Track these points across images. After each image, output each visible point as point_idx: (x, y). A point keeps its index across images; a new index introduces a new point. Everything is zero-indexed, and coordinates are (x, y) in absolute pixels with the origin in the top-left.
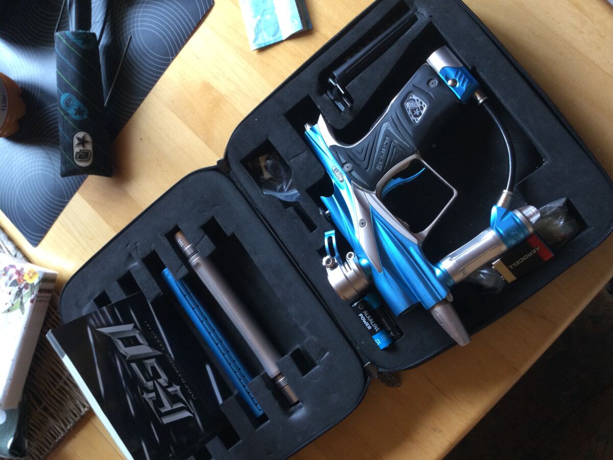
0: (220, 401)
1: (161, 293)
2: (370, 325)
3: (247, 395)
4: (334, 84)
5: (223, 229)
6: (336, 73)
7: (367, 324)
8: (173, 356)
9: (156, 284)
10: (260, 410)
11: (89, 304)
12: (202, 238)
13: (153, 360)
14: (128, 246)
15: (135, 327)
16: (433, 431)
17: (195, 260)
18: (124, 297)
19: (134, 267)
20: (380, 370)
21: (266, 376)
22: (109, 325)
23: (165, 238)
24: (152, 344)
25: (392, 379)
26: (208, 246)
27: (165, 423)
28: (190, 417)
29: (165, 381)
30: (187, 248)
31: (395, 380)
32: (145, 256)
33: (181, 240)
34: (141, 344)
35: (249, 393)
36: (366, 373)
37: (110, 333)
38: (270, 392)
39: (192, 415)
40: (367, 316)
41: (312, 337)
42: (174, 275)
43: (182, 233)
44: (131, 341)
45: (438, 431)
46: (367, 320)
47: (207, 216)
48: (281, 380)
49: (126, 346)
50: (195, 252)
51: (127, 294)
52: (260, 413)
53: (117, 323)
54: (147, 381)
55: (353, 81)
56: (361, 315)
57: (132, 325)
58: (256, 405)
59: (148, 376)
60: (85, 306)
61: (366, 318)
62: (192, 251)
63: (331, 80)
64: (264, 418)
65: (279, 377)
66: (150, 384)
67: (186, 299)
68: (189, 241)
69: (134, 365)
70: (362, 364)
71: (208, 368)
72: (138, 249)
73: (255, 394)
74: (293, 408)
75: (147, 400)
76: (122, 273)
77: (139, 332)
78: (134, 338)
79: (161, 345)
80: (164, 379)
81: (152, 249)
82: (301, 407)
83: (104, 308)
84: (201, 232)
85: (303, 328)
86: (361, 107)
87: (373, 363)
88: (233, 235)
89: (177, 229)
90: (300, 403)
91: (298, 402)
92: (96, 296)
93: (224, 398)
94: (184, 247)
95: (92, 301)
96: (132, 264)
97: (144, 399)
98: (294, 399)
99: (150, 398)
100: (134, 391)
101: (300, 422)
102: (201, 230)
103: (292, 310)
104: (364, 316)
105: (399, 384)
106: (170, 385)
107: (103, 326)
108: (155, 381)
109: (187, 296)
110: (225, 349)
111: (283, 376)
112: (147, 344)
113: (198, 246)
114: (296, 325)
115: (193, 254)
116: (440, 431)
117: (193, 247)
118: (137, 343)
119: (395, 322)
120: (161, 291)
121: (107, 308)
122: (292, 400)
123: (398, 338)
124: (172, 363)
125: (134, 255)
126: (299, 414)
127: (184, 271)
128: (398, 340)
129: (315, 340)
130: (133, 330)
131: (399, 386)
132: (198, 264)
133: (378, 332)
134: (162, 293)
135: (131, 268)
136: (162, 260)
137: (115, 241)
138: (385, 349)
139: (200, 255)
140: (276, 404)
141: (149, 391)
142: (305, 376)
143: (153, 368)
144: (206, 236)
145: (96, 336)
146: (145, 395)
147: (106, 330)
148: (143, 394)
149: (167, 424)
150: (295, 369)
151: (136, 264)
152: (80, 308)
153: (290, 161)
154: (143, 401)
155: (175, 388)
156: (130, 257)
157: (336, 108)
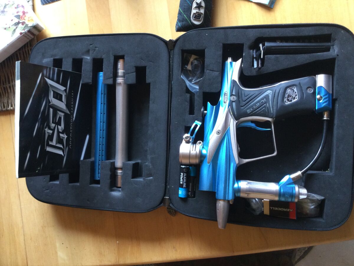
0: (82, 158)
2: (183, 182)
3: (98, 165)
4: (261, 49)
5: (147, 77)
6: (267, 44)
7: (181, 180)
8: (74, 119)
9: (91, 76)
10: (99, 177)
11: (50, 59)
12: (132, 73)
13: (63, 114)
14: (91, 46)
15: (65, 90)
16: (173, 247)
17: (120, 80)
18: (70, 70)
19: (87, 58)
20: (170, 205)
21: (113, 164)
22: (52, 80)
23: (113, 57)
24: (68, 105)
25: (173, 212)
26: (132, 79)
27: (47, 150)
28: (62, 155)
29: (62, 129)
30: (121, 72)
31: (173, 213)
32: (96, 58)
33: (120, 64)
34: (62, 102)
35: (99, 165)
36: (163, 201)
37: (51, 85)
38: (110, 173)
39: (63, 155)
40: (185, 177)
41: (150, 164)
42: (104, 80)
43: (124, 61)
44: (58, 96)
45: (175, 249)
46: (183, 179)
47: (143, 64)
48: (119, 171)
49: (54, 97)
50: (124, 76)
51: (73, 69)
52: (97, 179)
53: (58, 82)
54: (53, 123)
55: (272, 55)
56: (182, 174)
57: (65, 88)
58: (99, 173)
59: (55, 120)
60: (47, 58)
61: (183, 177)
62: (122, 75)
63: (261, 45)
64: (98, 182)
65: (119, 169)
66: (53, 125)
67: (101, 96)
68: (124, 68)
69: (51, 110)
70: (165, 195)
71: (88, 137)
72: (95, 51)
73: (102, 168)
74: (115, 188)
75: (46, 132)
76: (78, 57)
77: (66, 94)
79: (72, 109)
80: (62, 127)
81: (102, 58)
82: (119, 191)
83: (56, 69)
84: (134, 70)
85: (149, 157)
86: (265, 73)
87: (170, 199)
88: (149, 84)
89: (122, 57)
90: (120, 189)
91: (120, 188)
92: (56, 58)
93: (85, 158)
94: (120, 69)
95: (52, 59)
96: (87, 56)
97: (45, 131)
98: (119, 185)
99: (48, 133)
100: (42, 123)
101: (114, 198)
102: (135, 68)
103: (150, 144)
104: (183, 175)
105: (174, 216)
106: (62, 133)
107: (49, 78)
108: (56, 126)
109: (102, 95)
110: (103, 135)
111: (122, 170)
112: (65, 103)
113: (127, 75)
114: (146, 151)
115: (121, 77)
116: (176, 250)
117: (124, 73)
118: (60, 99)
119: (195, 189)
120: (91, 82)
121: (58, 70)
122: (117, 185)
123: (191, 198)
124: (72, 122)
125: (91, 52)
126: (116, 194)
127: (110, 82)
128: (190, 199)
129: (151, 167)
130: (63, 91)
131: (173, 216)
132: (120, 84)
133: (184, 188)
134: (91, 84)
135: (84, 58)
136: (103, 67)
137: (86, 37)
138: (181, 198)
139: (125, 80)
140: (109, 181)
142: (133, 179)
143: (60, 118)
144: (135, 73)
145: (42, 81)
146: (46, 129)
147: (49, 82)
148: (46, 128)
149: (48, 151)
150: (130, 173)
151: (89, 58)
152: (44, 57)
153: (207, 71)
154: (44, 131)
155: (64, 135)
156: (88, 52)
157: (252, 62)
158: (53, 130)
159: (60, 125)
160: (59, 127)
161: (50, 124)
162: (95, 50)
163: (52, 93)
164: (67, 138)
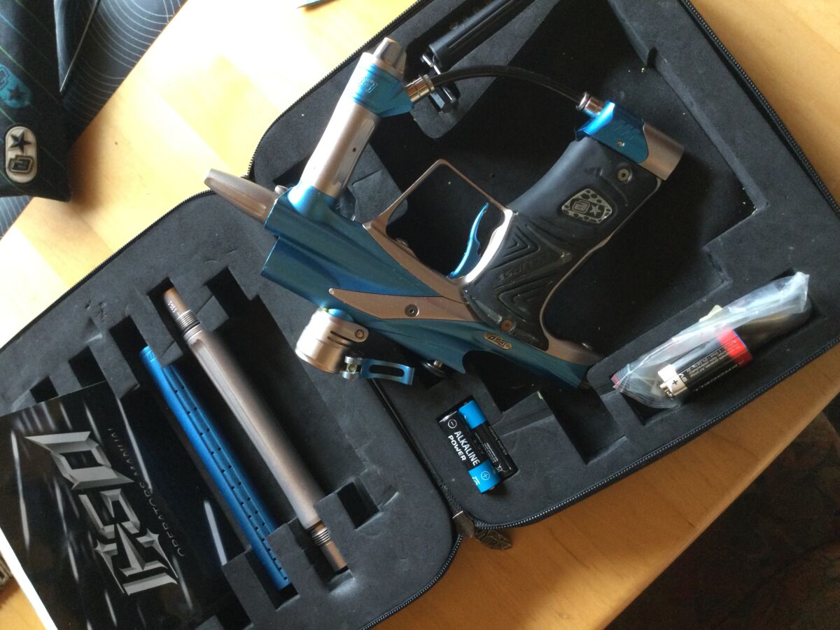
0: (223, 560)
1: (136, 385)
2: (465, 454)
3: (266, 552)
4: (429, 63)
5: (243, 288)
6: (434, 48)
7: (460, 453)
8: (150, 487)
9: (129, 370)
10: (285, 578)
11: (23, 396)
12: (207, 301)
13: (117, 492)
14: (89, 308)
15: (92, 437)
16: (558, 616)
17: (193, 335)
18: (78, 387)
19: (96, 340)
20: (477, 525)
21: (297, 525)
22: (48, 431)
23: (148, 297)
24: (118, 464)
25: (499, 538)
26: (216, 313)
27: (129, 593)
28: (172, 584)
29: (135, 526)
30: (183, 316)
31: (502, 540)
32: (114, 325)
33: (173, 302)
34: (100, 465)
35: (268, 550)
36: (455, 528)
37: (49, 445)
38: (303, 551)
39: (175, 582)
40: (461, 439)
41: (374, 467)
42: (160, 358)
43: (176, 291)
44: (81, 460)
46: (460, 447)
47: (216, 267)
48: (321, 532)
49: (73, 467)
50: (196, 322)
51: (82, 385)
52: (286, 583)
53: (62, 429)
54: (105, 524)
55: (461, 61)
56: (451, 437)
57: (87, 434)
58: (279, 569)
59: (106, 517)
60: (16, 398)
61: (458, 443)
62: (190, 321)
63: (425, 58)
64: (290, 591)
65: (317, 528)
66: (109, 530)
67: (177, 396)
68: (186, 304)
69: (84, 498)
70: (451, 514)
71: (208, 507)
72: (104, 313)
73: (278, 552)
74: (337, 577)
75: (103, 555)
76: (77, 349)
77: (97, 445)
78: (89, 454)
79: (132, 468)
80: (132, 522)
81: (126, 315)
82: (349, 576)
83: (43, 404)
84: (207, 292)
85: (360, 452)
87: (468, 514)
88: (257, 299)
89: (167, 285)
90: (349, 571)
91: (345, 569)
92: (34, 384)
93: (229, 557)
94: (178, 313)
95: (28, 392)
96: (94, 336)
97: (97, 554)
98: (340, 563)
99: (107, 553)
101: (347, 601)
102: (206, 287)
103: (344, 422)
104: (456, 439)
105: (509, 545)
106: (142, 533)
107: (37, 433)
108: (118, 525)
109: (178, 393)
110: (235, 479)
111: (325, 526)
112: (109, 464)
113: (199, 313)
114: (350, 447)
115: (191, 326)
116: (569, 617)
117: (193, 315)
119: (505, 448)
120: (136, 381)
121: (48, 405)
122: (336, 566)
123: (510, 476)
124: (149, 498)
125: (97, 322)
126: (347, 588)
127: (175, 352)
128: (509, 479)
129: (379, 473)
130: (87, 441)
132: (198, 342)
133: (477, 465)
134: (139, 386)
135: (91, 343)
136: (141, 332)
137: (69, 298)
138: (488, 492)
139: (202, 328)
140: (311, 570)
141: (106, 541)
142: (360, 528)
143: (116, 504)
144: (213, 297)
145: (25, 449)
146: (99, 548)
147: (43, 440)
148: (96, 545)
149: (131, 594)
150: (343, 517)
151: (100, 336)
152: (9, 401)
154: (95, 557)
156: (90, 325)
157: (431, 104)
158: (117, 539)
159: (127, 519)
160: (126, 524)
161: (101, 531)
162: (102, 311)
163: (63, 460)
164: (159, 538)
